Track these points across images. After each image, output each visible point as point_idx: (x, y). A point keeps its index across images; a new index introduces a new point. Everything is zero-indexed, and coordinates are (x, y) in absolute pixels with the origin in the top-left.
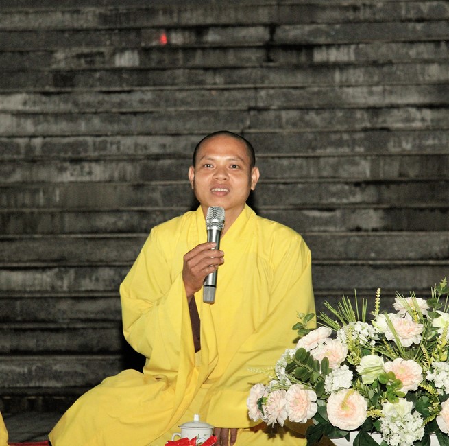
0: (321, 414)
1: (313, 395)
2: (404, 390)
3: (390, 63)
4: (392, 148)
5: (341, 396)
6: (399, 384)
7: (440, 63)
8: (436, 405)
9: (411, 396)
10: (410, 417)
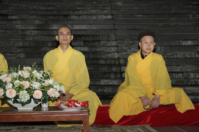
0: (4, 95)
1: (3, 90)
2: (25, 88)
3: (27, 20)
4: (27, 39)
5: (9, 90)
6: (24, 87)
7: (38, 20)
8: (33, 92)
9: (27, 90)
10: (27, 94)
